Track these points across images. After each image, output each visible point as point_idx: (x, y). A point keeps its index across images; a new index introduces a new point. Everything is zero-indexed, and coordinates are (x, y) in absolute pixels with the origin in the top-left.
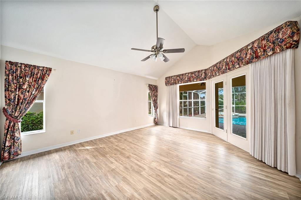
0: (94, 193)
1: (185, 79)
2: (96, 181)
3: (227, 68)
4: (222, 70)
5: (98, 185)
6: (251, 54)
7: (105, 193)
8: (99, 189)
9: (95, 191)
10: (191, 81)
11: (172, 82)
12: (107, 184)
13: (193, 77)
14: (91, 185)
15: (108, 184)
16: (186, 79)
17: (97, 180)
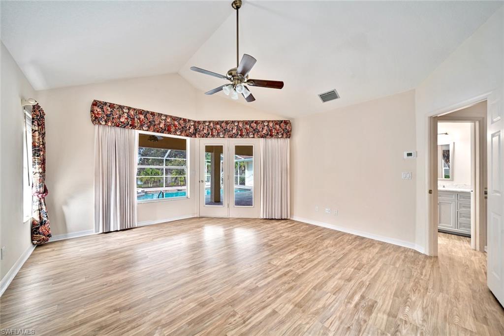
0: (359, 317)
1: (159, 124)
2: (337, 323)
3: (239, 133)
4: (231, 133)
5: (343, 317)
6: (267, 130)
7: (351, 303)
8: (350, 313)
9: (355, 317)
10: (169, 132)
11: (122, 120)
12: (335, 306)
13: (175, 126)
14: (349, 327)
15: (335, 304)
16: (162, 125)
17: (331, 323)
